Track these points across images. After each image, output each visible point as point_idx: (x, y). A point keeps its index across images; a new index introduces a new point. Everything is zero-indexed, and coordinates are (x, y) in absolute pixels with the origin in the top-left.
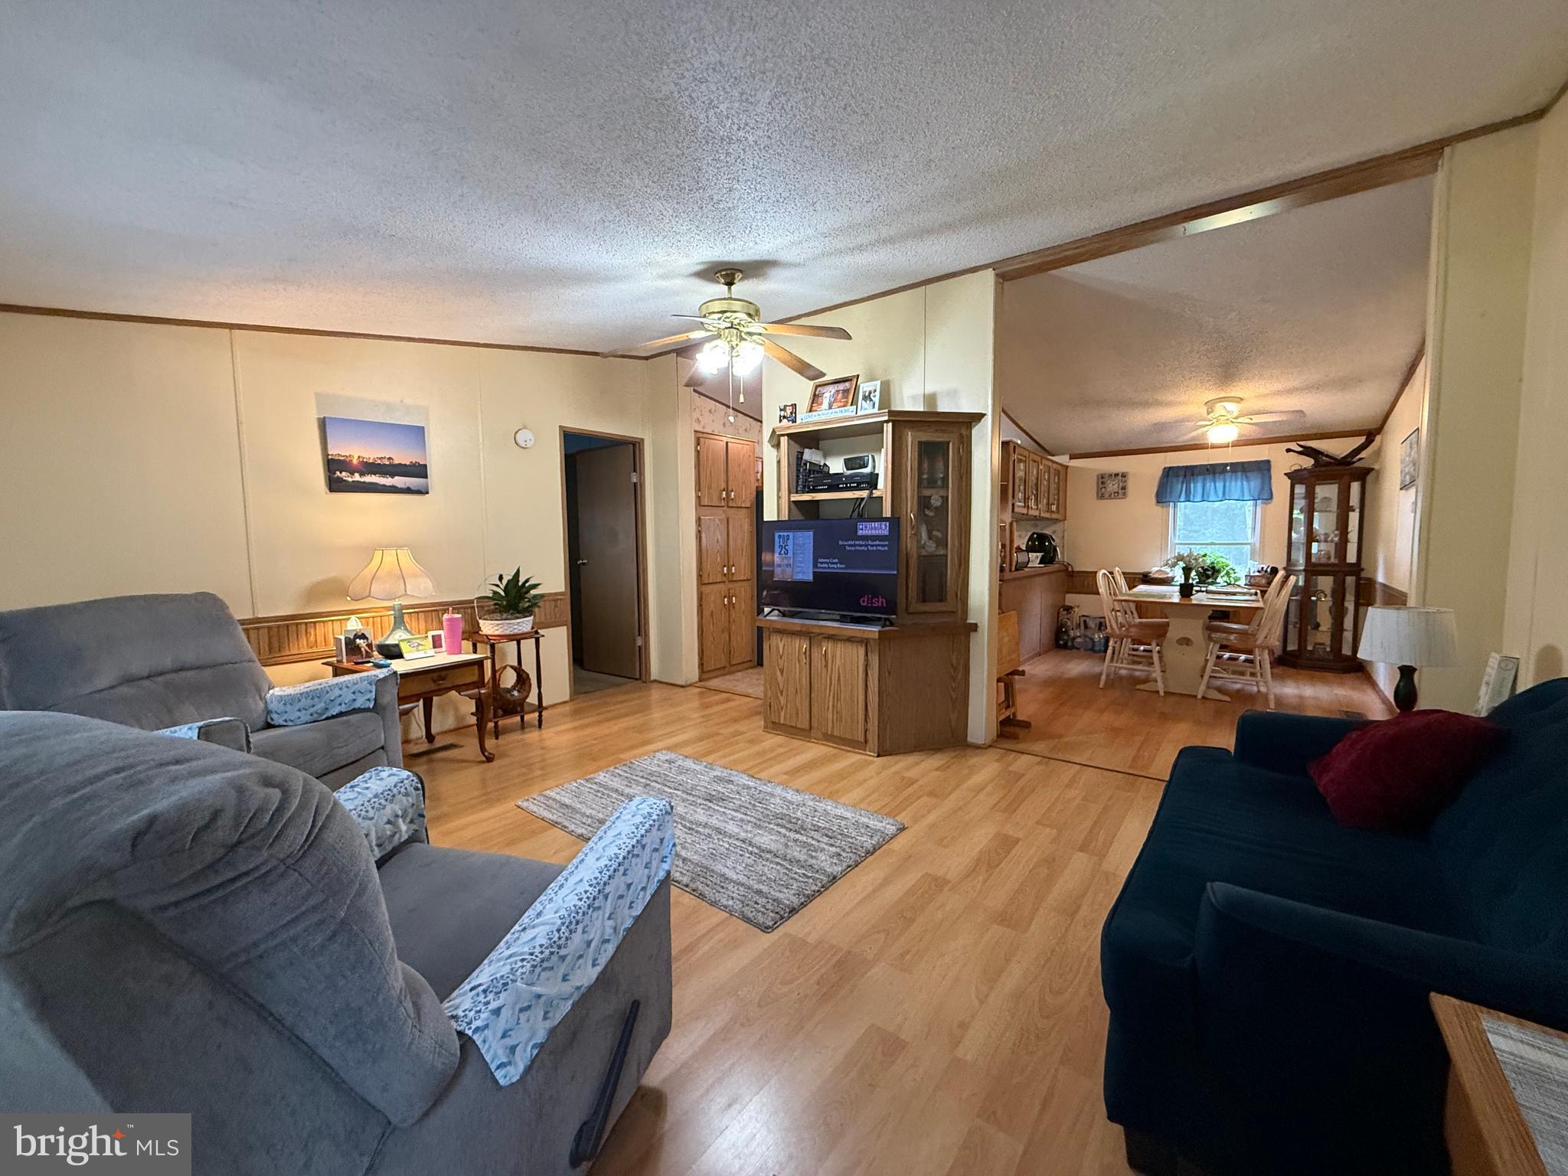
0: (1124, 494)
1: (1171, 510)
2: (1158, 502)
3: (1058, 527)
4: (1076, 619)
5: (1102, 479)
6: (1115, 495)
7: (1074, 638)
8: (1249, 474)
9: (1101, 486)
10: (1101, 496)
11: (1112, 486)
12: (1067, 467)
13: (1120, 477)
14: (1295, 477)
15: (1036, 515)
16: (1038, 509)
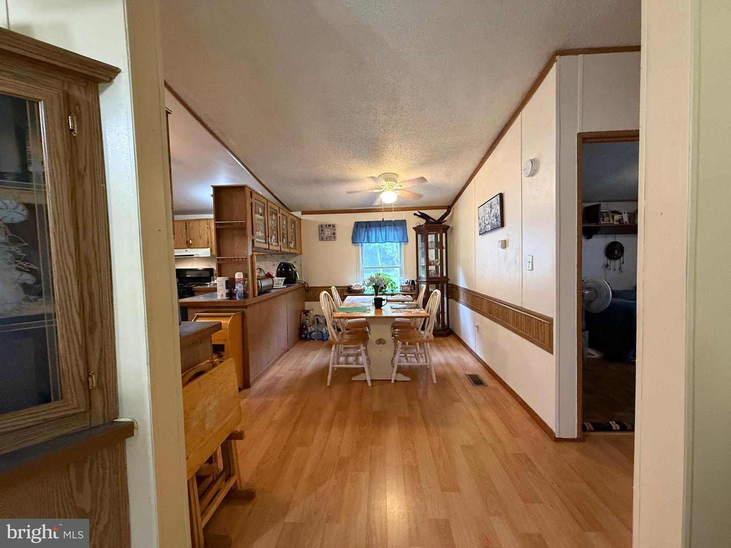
0: (335, 237)
1: (360, 247)
2: (353, 243)
3: (297, 259)
4: (311, 318)
5: (322, 228)
6: (329, 238)
7: (311, 333)
8: (397, 227)
9: (321, 232)
10: (322, 239)
11: (328, 232)
12: (300, 219)
13: (331, 227)
14: (418, 230)
15: (277, 250)
16: (278, 245)
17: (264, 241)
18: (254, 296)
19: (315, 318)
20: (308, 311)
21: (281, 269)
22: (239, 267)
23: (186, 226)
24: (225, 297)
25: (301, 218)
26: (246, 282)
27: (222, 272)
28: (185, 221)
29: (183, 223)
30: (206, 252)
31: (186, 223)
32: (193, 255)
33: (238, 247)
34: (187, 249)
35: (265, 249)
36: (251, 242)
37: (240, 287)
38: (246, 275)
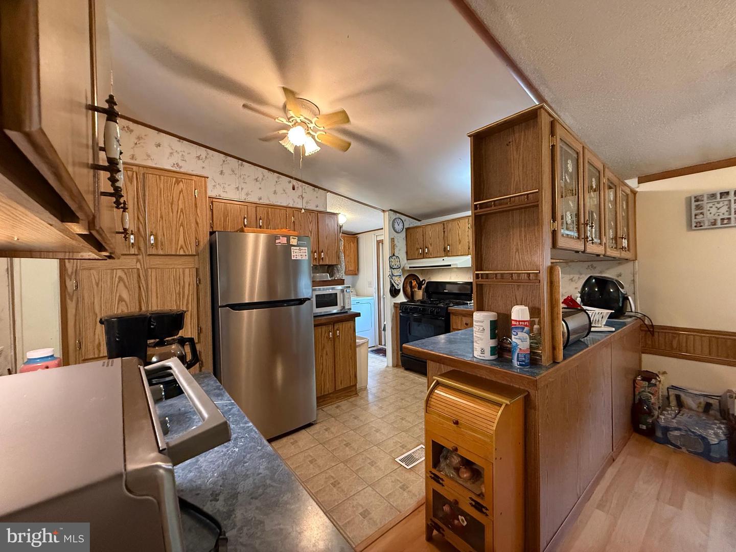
3: (625, 268)
4: (661, 391)
5: (698, 202)
6: (723, 223)
7: (667, 429)
9: (694, 212)
10: (695, 226)
11: (718, 210)
12: (635, 193)
13: (731, 196)
15: (598, 252)
16: (600, 244)
17: (576, 235)
18: (555, 362)
19: (672, 392)
20: (655, 376)
21: (591, 288)
22: (519, 294)
23: (444, 228)
24: (488, 356)
25: (637, 190)
26: (536, 327)
27: (486, 300)
28: (443, 223)
29: (440, 225)
30: (466, 261)
31: (444, 225)
32: (450, 265)
33: (517, 250)
34: (444, 258)
35: (577, 252)
36: (550, 235)
37: (522, 340)
38: (535, 312)
